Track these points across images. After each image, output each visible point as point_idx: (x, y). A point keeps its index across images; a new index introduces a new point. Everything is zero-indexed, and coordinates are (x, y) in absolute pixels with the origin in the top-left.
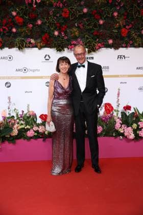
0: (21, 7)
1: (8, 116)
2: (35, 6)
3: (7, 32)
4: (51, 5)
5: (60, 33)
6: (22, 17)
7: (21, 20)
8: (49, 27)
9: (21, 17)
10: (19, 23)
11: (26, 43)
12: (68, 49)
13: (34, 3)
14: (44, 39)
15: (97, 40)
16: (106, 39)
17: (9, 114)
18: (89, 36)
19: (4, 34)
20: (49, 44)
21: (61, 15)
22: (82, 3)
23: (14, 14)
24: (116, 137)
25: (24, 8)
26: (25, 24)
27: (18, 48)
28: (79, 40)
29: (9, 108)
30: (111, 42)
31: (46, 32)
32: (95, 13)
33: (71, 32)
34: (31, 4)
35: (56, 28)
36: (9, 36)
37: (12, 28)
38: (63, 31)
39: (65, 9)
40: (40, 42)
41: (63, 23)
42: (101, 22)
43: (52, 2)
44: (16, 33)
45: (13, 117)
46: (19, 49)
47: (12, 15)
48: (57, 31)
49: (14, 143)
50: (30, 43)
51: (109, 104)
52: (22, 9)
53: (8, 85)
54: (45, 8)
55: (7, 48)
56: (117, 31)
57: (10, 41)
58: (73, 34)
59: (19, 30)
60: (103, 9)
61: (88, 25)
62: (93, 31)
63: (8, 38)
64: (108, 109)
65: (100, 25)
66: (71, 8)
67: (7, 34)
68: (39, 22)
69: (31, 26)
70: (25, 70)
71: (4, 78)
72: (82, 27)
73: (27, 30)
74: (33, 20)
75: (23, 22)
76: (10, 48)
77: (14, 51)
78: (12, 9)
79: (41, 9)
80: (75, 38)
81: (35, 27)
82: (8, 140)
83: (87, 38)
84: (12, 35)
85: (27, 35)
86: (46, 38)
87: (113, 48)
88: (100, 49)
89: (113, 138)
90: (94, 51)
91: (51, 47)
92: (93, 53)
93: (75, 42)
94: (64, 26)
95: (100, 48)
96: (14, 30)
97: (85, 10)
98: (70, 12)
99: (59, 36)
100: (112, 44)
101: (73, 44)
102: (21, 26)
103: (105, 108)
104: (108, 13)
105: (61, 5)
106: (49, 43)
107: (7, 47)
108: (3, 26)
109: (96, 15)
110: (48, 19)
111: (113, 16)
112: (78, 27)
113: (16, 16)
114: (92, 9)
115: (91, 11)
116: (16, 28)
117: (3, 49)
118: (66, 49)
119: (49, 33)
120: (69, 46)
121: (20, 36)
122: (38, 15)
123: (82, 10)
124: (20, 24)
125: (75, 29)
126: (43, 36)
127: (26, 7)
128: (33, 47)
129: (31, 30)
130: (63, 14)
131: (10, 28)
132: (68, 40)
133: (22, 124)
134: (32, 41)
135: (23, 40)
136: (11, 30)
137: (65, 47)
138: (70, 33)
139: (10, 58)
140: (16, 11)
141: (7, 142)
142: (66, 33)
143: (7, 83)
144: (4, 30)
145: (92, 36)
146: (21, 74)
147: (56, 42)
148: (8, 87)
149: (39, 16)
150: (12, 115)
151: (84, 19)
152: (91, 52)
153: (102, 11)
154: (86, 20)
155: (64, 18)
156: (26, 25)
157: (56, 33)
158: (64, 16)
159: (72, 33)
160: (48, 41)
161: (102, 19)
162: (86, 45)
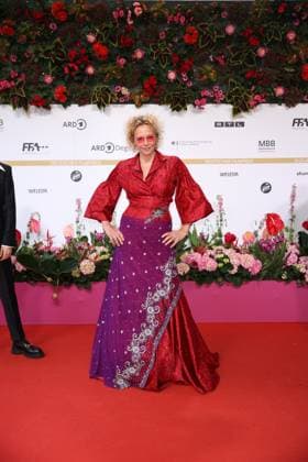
0: (105, 25)
1: (75, 236)
2: (130, 23)
3: (77, 75)
4: (162, 20)
5: (178, 74)
6: (107, 45)
7: (104, 51)
8: (157, 63)
9: (103, 44)
10: (100, 56)
11: (112, 95)
12: (195, 105)
13: (129, 15)
14: (147, 86)
15: (253, 88)
16: (270, 86)
17: (78, 233)
18: (236, 79)
19: (71, 78)
20: (158, 97)
21: (181, 40)
22: (225, 14)
23: (91, 38)
24: (287, 281)
25: (111, 26)
26: (111, 59)
27: (96, 106)
28: (216, 88)
29: (78, 222)
30: (280, 91)
31: (152, 74)
32: (249, 35)
33: (200, 72)
34: (123, 20)
35: (172, 64)
36: (80, 82)
37: (86, 66)
38: (184, 71)
39: (190, 28)
40: (140, 94)
41: (185, 56)
42: (262, 52)
43: (163, 15)
44: (93, 75)
45: (85, 238)
46: (99, 107)
47: (86, 40)
48: (173, 70)
49: (89, 289)
50: (120, 94)
51: (275, 216)
52: (107, 28)
53: (76, 177)
54: (150, 27)
55: (76, 105)
56: (292, 70)
57: (83, 91)
58: (205, 77)
59: (100, 69)
60: (265, 26)
61: (236, 59)
62: (244, 71)
63: (77, 86)
64: (273, 226)
65: (259, 58)
66: (201, 26)
67: (76, 78)
68: (139, 54)
69: (123, 61)
70: (109, 148)
71: (68, 163)
72: (222, 62)
73: (116, 69)
74: (127, 50)
75: (109, 55)
76: (81, 104)
77: (89, 111)
78: (86, 29)
79: (143, 28)
80: (209, 84)
81: (130, 65)
82: (77, 283)
83: (233, 85)
84: (86, 80)
85: (114, 79)
86: (151, 86)
87: (283, 105)
88: (258, 107)
89: (282, 283)
90: (246, 110)
91: (160, 103)
92: (243, 114)
93: (208, 93)
94: (186, 60)
95: (258, 103)
96: (90, 70)
97: (230, 29)
98: (200, 33)
99: (176, 81)
100: (284, 95)
101: (205, 97)
102: (104, 62)
103: (268, 224)
104: (277, 34)
105: (183, 20)
106: (157, 94)
107: (76, 103)
108: (69, 62)
109: (251, 38)
110: (155, 47)
111: (286, 40)
112: (216, 62)
113: (95, 43)
114: (244, 27)
115: (242, 31)
116: (94, 66)
117: (69, 108)
118: (189, 107)
119: (158, 75)
120: (197, 101)
121: (101, 80)
122: (136, 40)
123: (224, 28)
124: (102, 59)
125: (209, 68)
126: (146, 81)
127: (115, 24)
128: (126, 103)
129: (123, 70)
130: (186, 37)
131: (82, 66)
132: (194, 89)
133: (104, 253)
134: (125, 91)
135: (107, 89)
136: (84, 69)
137: (189, 103)
138: (198, 75)
139: (81, 124)
140: (94, 32)
141: (74, 287)
142: (190, 74)
143: (74, 173)
144: (71, 70)
145: (242, 80)
146: (102, 155)
147: (171, 93)
148: (76, 181)
149: (140, 42)
150: (83, 235)
151: (228, 47)
152: (239, 111)
153: (265, 30)
154: (232, 49)
155: (187, 46)
156: (112, 61)
157: (172, 75)
158: (187, 41)
159: (202, 75)
160: (155, 91)
161: (263, 46)
162: (229, 97)
